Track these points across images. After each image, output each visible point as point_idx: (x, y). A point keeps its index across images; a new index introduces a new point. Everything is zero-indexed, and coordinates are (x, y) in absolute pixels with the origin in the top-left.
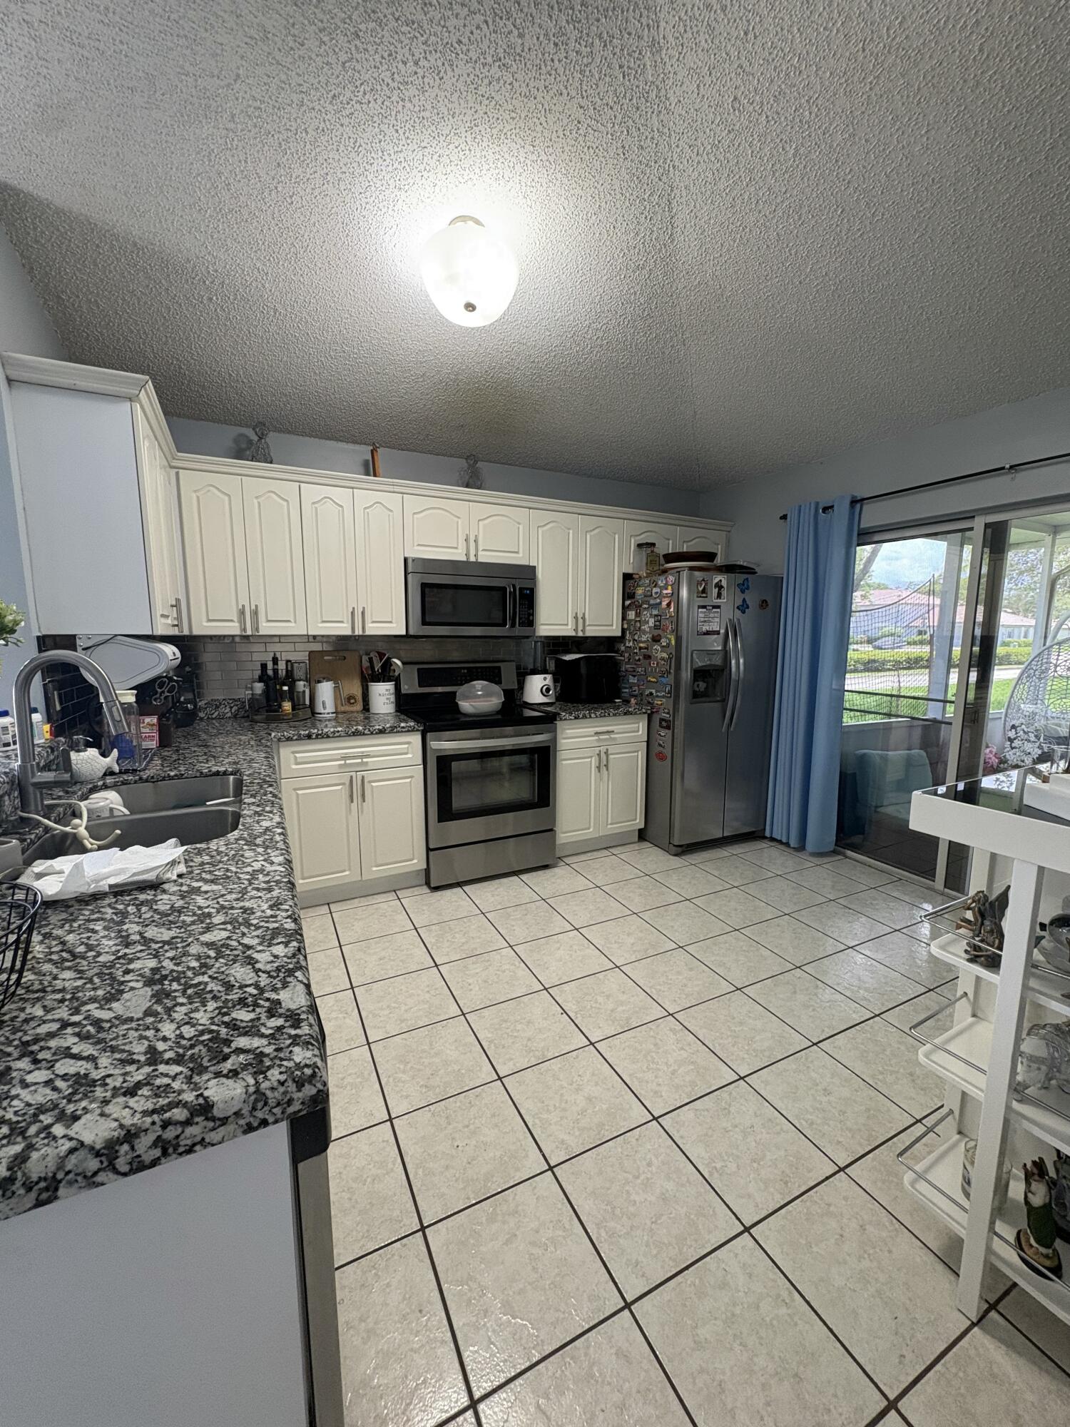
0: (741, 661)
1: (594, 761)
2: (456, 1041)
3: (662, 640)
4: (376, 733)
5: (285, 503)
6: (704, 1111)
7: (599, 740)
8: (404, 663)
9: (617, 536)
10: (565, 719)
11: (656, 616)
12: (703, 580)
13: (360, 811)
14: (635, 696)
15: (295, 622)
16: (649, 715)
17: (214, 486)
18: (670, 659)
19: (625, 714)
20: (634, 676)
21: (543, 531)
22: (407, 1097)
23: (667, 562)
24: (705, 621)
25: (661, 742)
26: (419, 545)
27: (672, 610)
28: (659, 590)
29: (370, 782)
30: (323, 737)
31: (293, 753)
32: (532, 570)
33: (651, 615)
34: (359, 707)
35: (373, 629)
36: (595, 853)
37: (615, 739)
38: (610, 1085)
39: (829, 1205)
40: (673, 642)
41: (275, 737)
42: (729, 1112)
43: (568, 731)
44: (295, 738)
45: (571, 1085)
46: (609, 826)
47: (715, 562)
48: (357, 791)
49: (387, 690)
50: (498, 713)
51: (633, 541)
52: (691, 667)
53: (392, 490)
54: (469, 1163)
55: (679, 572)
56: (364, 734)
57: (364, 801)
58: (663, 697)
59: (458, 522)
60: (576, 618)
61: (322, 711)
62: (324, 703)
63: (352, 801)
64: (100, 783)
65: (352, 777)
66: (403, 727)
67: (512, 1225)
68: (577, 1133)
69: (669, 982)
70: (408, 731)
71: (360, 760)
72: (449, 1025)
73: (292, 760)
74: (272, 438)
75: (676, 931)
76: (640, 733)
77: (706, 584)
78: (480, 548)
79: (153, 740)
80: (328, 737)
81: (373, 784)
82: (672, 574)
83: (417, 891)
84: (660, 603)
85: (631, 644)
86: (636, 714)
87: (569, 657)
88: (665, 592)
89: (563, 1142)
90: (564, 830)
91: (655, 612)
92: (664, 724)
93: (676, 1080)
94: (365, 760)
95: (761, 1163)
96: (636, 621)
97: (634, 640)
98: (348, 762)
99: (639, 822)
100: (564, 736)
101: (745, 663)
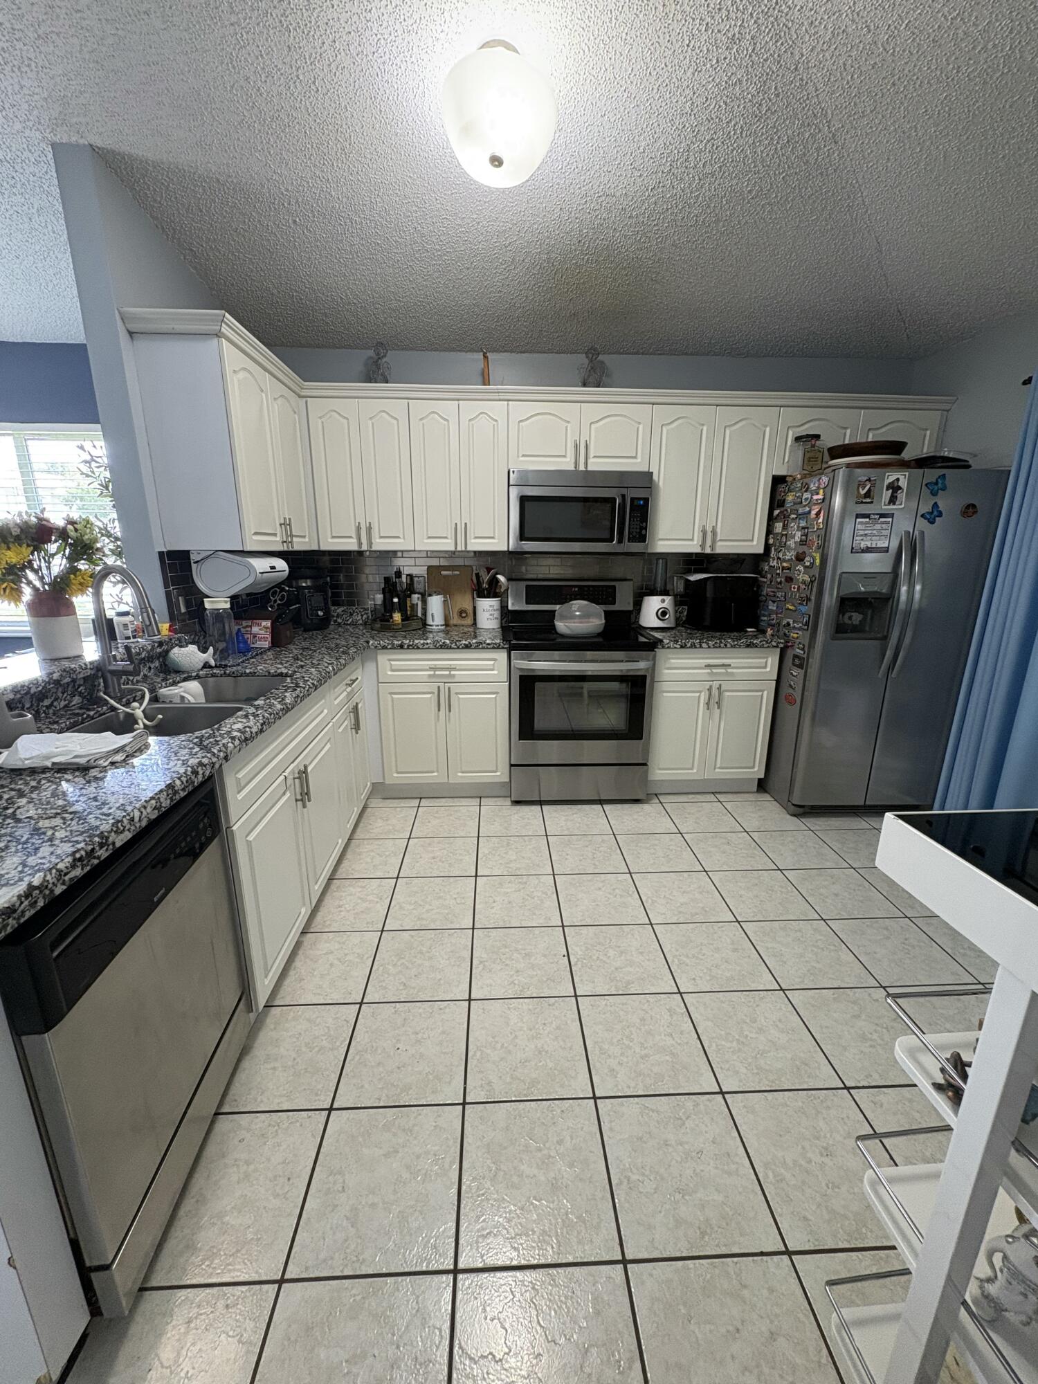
0: (918, 588)
1: (704, 697)
2: (452, 952)
3: (807, 559)
4: (463, 648)
5: (395, 422)
6: (653, 1111)
7: (712, 674)
8: (509, 579)
9: (768, 430)
10: (668, 648)
11: (803, 528)
12: (869, 480)
13: (447, 720)
14: (773, 626)
15: (404, 538)
16: (781, 648)
17: (335, 411)
18: (812, 582)
19: (748, 646)
20: (774, 602)
21: (668, 430)
22: (385, 988)
23: (833, 458)
24: (866, 535)
25: (792, 683)
26: (523, 456)
27: (821, 520)
28: (809, 496)
29: (457, 694)
30: (413, 648)
31: (389, 660)
32: (649, 475)
33: (798, 527)
34: (469, 621)
35: (476, 545)
36: (698, 796)
37: (732, 674)
38: (569, 1045)
39: (745, 1287)
40: (818, 562)
41: (372, 645)
42: (684, 1124)
43: (673, 661)
44: (389, 647)
45: (531, 1030)
46: (717, 770)
47: (903, 455)
48: (444, 701)
49: (491, 606)
50: (599, 635)
51: (791, 433)
52: (838, 593)
53: (497, 398)
54: (399, 1068)
55: (834, 470)
56: (451, 648)
57: (450, 711)
58: (800, 629)
59: (567, 427)
60: (704, 532)
61: (431, 623)
62: (433, 616)
63: (439, 710)
64: (194, 674)
65: (439, 687)
66: (488, 644)
67: (401, 1141)
68: (508, 1080)
69: (700, 956)
70: (493, 648)
71: (448, 673)
72: (455, 935)
73: (388, 668)
74: (391, 358)
75: (743, 902)
76: (768, 669)
77: (873, 485)
78: (592, 454)
79: (266, 641)
80: (418, 648)
81: (461, 696)
82: (826, 475)
83: (500, 801)
84: (809, 512)
85: (775, 563)
86: (762, 647)
87: (694, 577)
88: (815, 497)
89: (489, 1083)
90: (661, 767)
91: (803, 524)
92: (797, 662)
93: (642, 1066)
94: (452, 673)
95: (687, 1197)
96: (783, 535)
97: (778, 558)
98: (437, 673)
99: (758, 771)
100: (667, 666)
101: (923, 590)
